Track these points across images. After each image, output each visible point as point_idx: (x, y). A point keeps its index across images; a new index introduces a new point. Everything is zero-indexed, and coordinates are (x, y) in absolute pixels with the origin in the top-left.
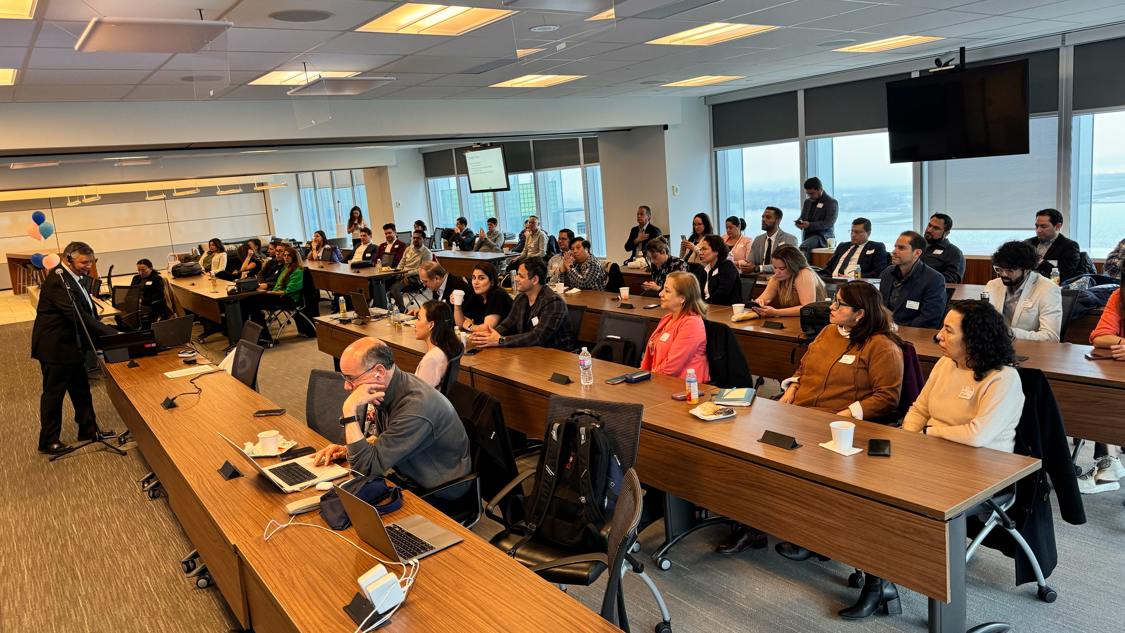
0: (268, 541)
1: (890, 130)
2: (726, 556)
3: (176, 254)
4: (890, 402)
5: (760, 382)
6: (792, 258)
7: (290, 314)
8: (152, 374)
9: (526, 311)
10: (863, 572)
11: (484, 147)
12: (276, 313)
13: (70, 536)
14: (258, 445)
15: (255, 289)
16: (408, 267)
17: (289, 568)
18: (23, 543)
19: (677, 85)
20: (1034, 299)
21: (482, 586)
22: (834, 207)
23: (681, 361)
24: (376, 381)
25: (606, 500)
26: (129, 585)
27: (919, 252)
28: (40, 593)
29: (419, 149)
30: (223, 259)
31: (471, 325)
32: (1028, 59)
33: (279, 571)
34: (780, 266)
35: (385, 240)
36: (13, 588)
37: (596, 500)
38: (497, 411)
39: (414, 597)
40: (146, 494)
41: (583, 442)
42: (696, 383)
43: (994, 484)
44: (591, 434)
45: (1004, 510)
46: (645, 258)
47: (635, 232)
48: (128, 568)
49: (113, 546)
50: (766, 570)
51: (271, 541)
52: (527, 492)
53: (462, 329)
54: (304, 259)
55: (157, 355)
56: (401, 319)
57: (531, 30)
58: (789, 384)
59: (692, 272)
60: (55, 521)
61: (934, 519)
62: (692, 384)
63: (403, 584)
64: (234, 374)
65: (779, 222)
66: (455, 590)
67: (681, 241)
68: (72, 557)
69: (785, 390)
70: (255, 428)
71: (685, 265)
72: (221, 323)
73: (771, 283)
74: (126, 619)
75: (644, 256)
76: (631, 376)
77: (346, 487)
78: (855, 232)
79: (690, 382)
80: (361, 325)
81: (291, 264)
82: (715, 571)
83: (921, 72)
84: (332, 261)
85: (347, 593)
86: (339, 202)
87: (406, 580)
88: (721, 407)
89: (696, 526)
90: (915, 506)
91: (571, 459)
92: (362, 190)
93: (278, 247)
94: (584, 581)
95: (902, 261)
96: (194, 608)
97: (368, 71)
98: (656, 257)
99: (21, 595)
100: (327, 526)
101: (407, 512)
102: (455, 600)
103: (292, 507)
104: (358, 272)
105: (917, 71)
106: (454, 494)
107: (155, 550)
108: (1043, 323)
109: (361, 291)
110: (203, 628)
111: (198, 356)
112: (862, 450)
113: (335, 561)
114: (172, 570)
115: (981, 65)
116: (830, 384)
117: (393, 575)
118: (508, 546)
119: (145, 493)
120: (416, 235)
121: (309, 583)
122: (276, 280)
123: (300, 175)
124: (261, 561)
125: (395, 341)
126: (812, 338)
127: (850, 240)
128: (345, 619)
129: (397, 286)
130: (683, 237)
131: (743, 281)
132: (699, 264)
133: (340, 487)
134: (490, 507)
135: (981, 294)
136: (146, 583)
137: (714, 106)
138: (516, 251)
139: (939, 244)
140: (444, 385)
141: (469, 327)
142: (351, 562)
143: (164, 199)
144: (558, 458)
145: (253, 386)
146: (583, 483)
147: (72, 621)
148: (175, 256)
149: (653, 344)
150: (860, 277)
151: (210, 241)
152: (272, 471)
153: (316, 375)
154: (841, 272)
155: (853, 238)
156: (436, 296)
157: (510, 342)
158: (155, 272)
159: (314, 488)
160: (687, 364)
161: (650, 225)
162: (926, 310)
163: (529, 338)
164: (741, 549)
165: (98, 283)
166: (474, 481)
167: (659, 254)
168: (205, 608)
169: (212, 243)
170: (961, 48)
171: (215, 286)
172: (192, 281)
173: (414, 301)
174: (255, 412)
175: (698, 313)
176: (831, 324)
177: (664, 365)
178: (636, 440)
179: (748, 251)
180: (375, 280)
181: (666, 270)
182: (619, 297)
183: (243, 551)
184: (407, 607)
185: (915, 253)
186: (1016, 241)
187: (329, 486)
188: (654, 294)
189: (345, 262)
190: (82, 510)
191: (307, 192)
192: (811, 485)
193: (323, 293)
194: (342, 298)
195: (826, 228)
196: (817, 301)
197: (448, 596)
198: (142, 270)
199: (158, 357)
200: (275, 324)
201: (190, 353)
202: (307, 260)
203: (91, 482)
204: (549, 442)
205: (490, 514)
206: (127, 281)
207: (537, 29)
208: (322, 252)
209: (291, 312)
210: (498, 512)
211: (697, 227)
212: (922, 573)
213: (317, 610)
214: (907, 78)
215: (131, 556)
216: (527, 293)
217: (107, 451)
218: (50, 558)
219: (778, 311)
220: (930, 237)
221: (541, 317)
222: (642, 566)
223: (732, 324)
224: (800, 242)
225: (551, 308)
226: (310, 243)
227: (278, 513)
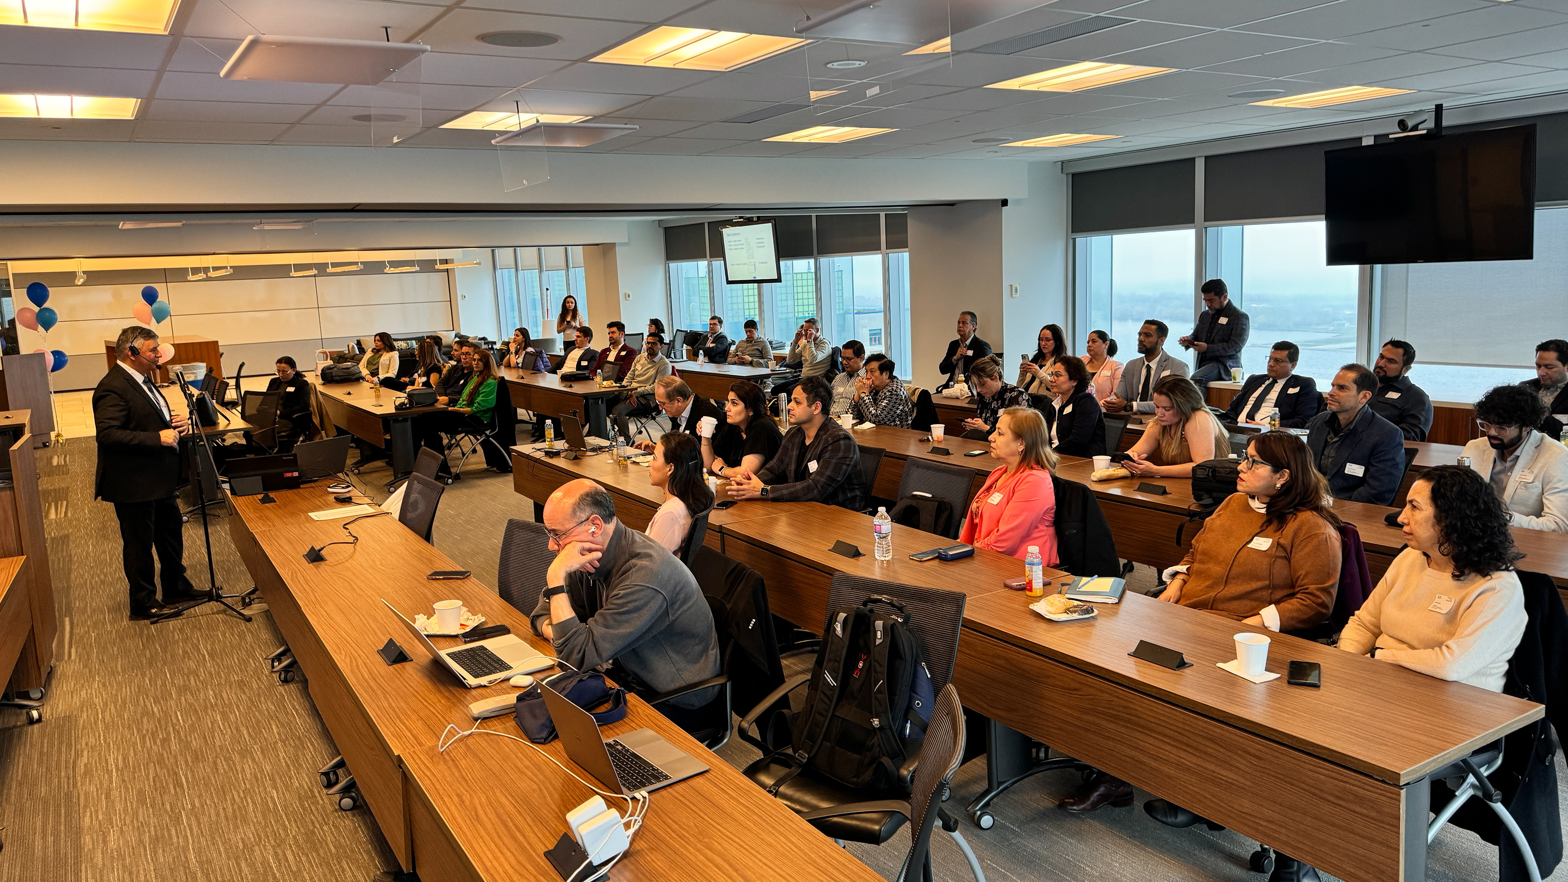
0: (444, 753)
1: (1327, 219)
2: (1073, 815)
3: (327, 351)
4: (1320, 609)
5: (1129, 568)
6: (1182, 394)
7: (478, 440)
8: (292, 514)
9: (800, 452)
10: (1271, 851)
11: (749, 222)
12: (459, 437)
13: (173, 728)
14: (434, 619)
15: (432, 404)
16: (638, 382)
17: (471, 792)
18: (112, 733)
19: (1024, 145)
20: (1536, 471)
21: (735, 835)
22: (1243, 324)
23: (1020, 532)
24: (591, 538)
25: (908, 725)
26: (249, 801)
27: (1367, 395)
28: (132, 804)
29: (659, 221)
30: (395, 360)
31: (723, 467)
32: (1535, 125)
33: (458, 795)
34: (1164, 405)
35: (607, 345)
36: (97, 794)
37: (894, 725)
38: (759, 590)
39: (641, 845)
40: (276, 676)
41: (878, 642)
42: (1041, 567)
43: (1474, 737)
44: (891, 630)
45: (1486, 774)
46: (967, 384)
47: (954, 347)
48: (248, 776)
49: (229, 744)
50: (1130, 838)
51: (448, 753)
52: (796, 706)
53: (711, 473)
54: (499, 365)
55: (299, 487)
56: (628, 454)
57: (828, 66)
58: (1174, 575)
59: (1035, 408)
60: (155, 706)
61: (1383, 782)
62: (1035, 568)
63: (627, 826)
64: (402, 519)
65: (1163, 341)
66: (697, 838)
67: (1021, 361)
68: (175, 757)
69: (1168, 583)
70: (429, 594)
71: (1025, 396)
72: (384, 447)
73: (1150, 428)
74: (244, 846)
75: (966, 381)
76: (945, 550)
77: (552, 684)
78: (1274, 361)
79: (1032, 564)
80: (573, 459)
81: (481, 372)
82: (1056, 835)
83: (1376, 137)
84: (536, 370)
85: (550, 833)
86: (547, 289)
87: (631, 820)
88: (1076, 603)
89: (1032, 769)
90: (1357, 761)
91: (861, 665)
92: (579, 275)
93: (464, 348)
94: (874, 838)
95: (1341, 406)
96: (335, 837)
97: (602, 116)
98: (984, 385)
99: (107, 803)
100: (524, 737)
101: (633, 724)
102: (697, 853)
103: (478, 707)
104: (571, 386)
105: (1370, 136)
106: (697, 702)
107: (285, 753)
108: (1549, 506)
109: (575, 414)
110: (346, 866)
111: (354, 493)
112: (1279, 675)
113: (535, 786)
114: (307, 783)
115: (1466, 130)
116: (1234, 578)
117: (614, 812)
118: (769, 781)
119: (274, 675)
120: (651, 339)
121: (498, 816)
122: (460, 393)
123: (497, 250)
124: (434, 780)
125: (619, 484)
126: (1209, 510)
127: (1266, 373)
128: (547, 868)
129: (622, 407)
130: (1024, 357)
131: (1106, 421)
132: (1046, 397)
133: (544, 683)
134: (745, 725)
135: (1458, 460)
136: (272, 798)
137: (1074, 175)
138: (785, 366)
139: (1395, 384)
140: (685, 551)
141: (720, 470)
142: (555, 789)
143: (315, 276)
144: (842, 663)
145: (428, 537)
146: (876, 698)
147: (172, 844)
148: (325, 353)
149: (978, 508)
150: (1277, 426)
151: (376, 336)
152: (452, 655)
153: (513, 526)
154: (1251, 417)
155: (1270, 368)
156: (676, 425)
157: (777, 494)
158: (299, 375)
159: (506, 683)
160: (1026, 538)
161: (975, 339)
162: (1374, 478)
163: (803, 488)
164: (1094, 806)
165: (223, 386)
166: (723, 686)
167: (988, 379)
168: (348, 838)
169: (378, 338)
170: (1436, 106)
171: (378, 397)
172: (348, 389)
173: (643, 429)
174: (429, 574)
175: (1043, 467)
176: (1238, 492)
177: (993, 538)
178: (954, 642)
179: (1117, 382)
180: (592, 399)
181: (998, 403)
182: (930, 437)
183: (410, 765)
184: (632, 859)
185: (1361, 395)
186: (1511, 385)
187: (527, 681)
188: (982, 437)
189: (554, 371)
190: (191, 692)
191: (505, 275)
192: (1205, 722)
193: (522, 413)
194: (548, 422)
195: (1232, 353)
196: (1215, 457)
197: (688, 846)
198: (283, 371)
199: (301, 491)
200: (456, 452)
201: (343, 488)
202: (502, 367)
203: (204, 656)
204: (830, 640)
205: (743, 734)
206: (261, 385)
207: (835, 65)
208: (523, 356)
209: (479, 437)
210: (754, 733)
211: (1043, 343)
212: (1362, 858)
213: (509, 854)
214: (1355, 145)
215: (253, 760)
216: (804, 427)
217: (226, 615)
218: (146, 755)
219: (1159, 469)
220: (1382, 374)
221: (821, 461)
222: (956, 822)
223: (1092, 483)
224: (1191, 371)
225: (837, 450)
226: (507, 344)
227: (458, 715)
